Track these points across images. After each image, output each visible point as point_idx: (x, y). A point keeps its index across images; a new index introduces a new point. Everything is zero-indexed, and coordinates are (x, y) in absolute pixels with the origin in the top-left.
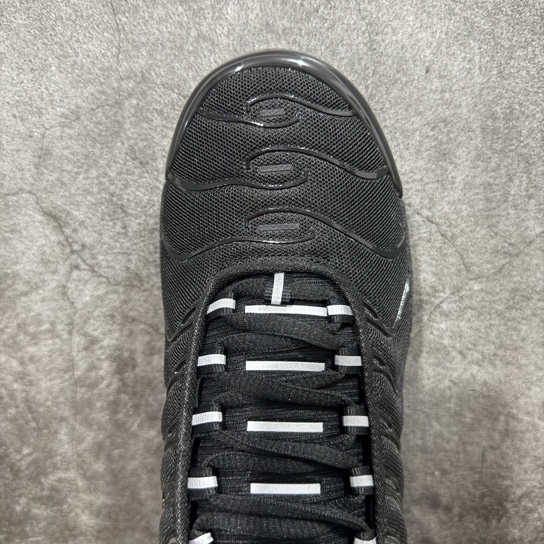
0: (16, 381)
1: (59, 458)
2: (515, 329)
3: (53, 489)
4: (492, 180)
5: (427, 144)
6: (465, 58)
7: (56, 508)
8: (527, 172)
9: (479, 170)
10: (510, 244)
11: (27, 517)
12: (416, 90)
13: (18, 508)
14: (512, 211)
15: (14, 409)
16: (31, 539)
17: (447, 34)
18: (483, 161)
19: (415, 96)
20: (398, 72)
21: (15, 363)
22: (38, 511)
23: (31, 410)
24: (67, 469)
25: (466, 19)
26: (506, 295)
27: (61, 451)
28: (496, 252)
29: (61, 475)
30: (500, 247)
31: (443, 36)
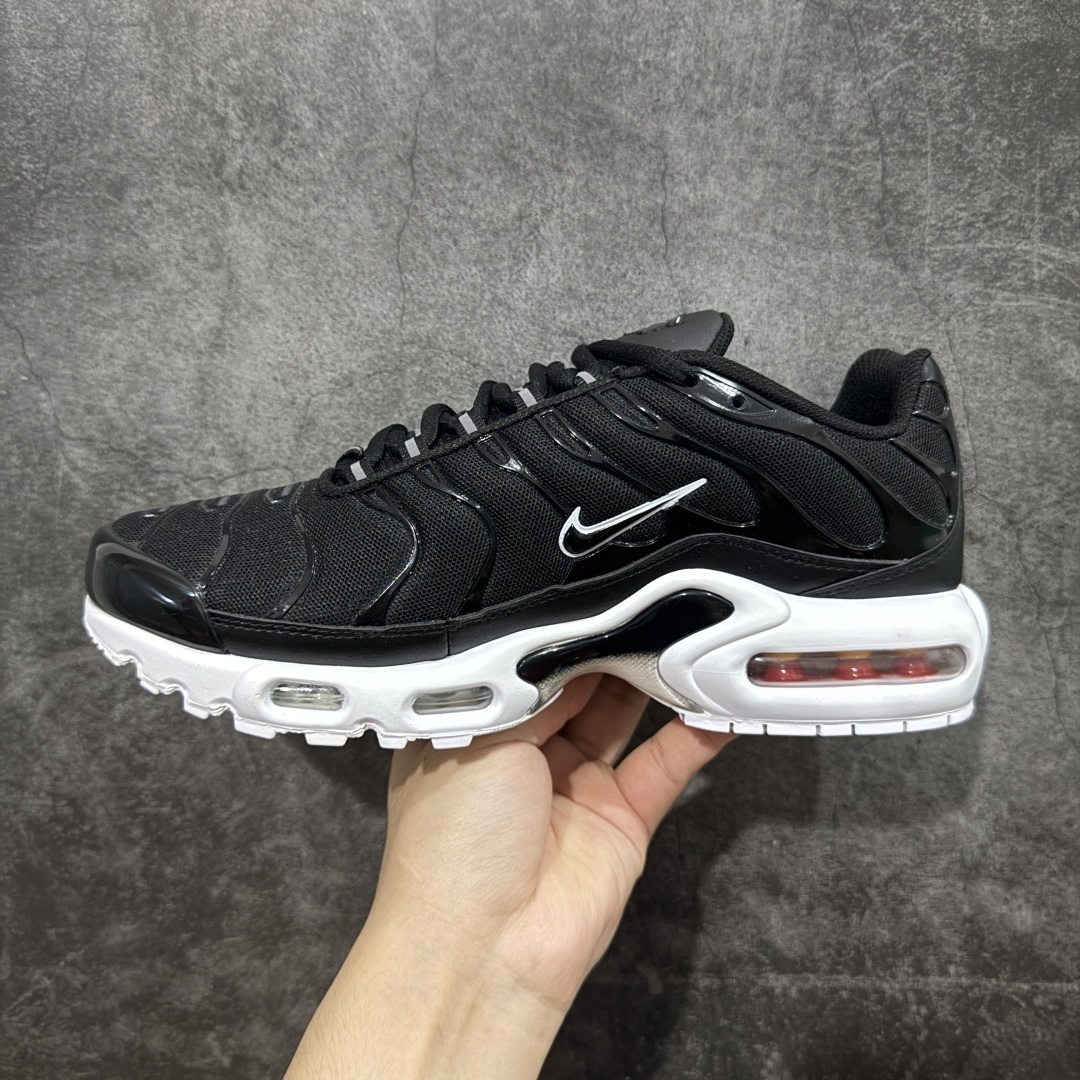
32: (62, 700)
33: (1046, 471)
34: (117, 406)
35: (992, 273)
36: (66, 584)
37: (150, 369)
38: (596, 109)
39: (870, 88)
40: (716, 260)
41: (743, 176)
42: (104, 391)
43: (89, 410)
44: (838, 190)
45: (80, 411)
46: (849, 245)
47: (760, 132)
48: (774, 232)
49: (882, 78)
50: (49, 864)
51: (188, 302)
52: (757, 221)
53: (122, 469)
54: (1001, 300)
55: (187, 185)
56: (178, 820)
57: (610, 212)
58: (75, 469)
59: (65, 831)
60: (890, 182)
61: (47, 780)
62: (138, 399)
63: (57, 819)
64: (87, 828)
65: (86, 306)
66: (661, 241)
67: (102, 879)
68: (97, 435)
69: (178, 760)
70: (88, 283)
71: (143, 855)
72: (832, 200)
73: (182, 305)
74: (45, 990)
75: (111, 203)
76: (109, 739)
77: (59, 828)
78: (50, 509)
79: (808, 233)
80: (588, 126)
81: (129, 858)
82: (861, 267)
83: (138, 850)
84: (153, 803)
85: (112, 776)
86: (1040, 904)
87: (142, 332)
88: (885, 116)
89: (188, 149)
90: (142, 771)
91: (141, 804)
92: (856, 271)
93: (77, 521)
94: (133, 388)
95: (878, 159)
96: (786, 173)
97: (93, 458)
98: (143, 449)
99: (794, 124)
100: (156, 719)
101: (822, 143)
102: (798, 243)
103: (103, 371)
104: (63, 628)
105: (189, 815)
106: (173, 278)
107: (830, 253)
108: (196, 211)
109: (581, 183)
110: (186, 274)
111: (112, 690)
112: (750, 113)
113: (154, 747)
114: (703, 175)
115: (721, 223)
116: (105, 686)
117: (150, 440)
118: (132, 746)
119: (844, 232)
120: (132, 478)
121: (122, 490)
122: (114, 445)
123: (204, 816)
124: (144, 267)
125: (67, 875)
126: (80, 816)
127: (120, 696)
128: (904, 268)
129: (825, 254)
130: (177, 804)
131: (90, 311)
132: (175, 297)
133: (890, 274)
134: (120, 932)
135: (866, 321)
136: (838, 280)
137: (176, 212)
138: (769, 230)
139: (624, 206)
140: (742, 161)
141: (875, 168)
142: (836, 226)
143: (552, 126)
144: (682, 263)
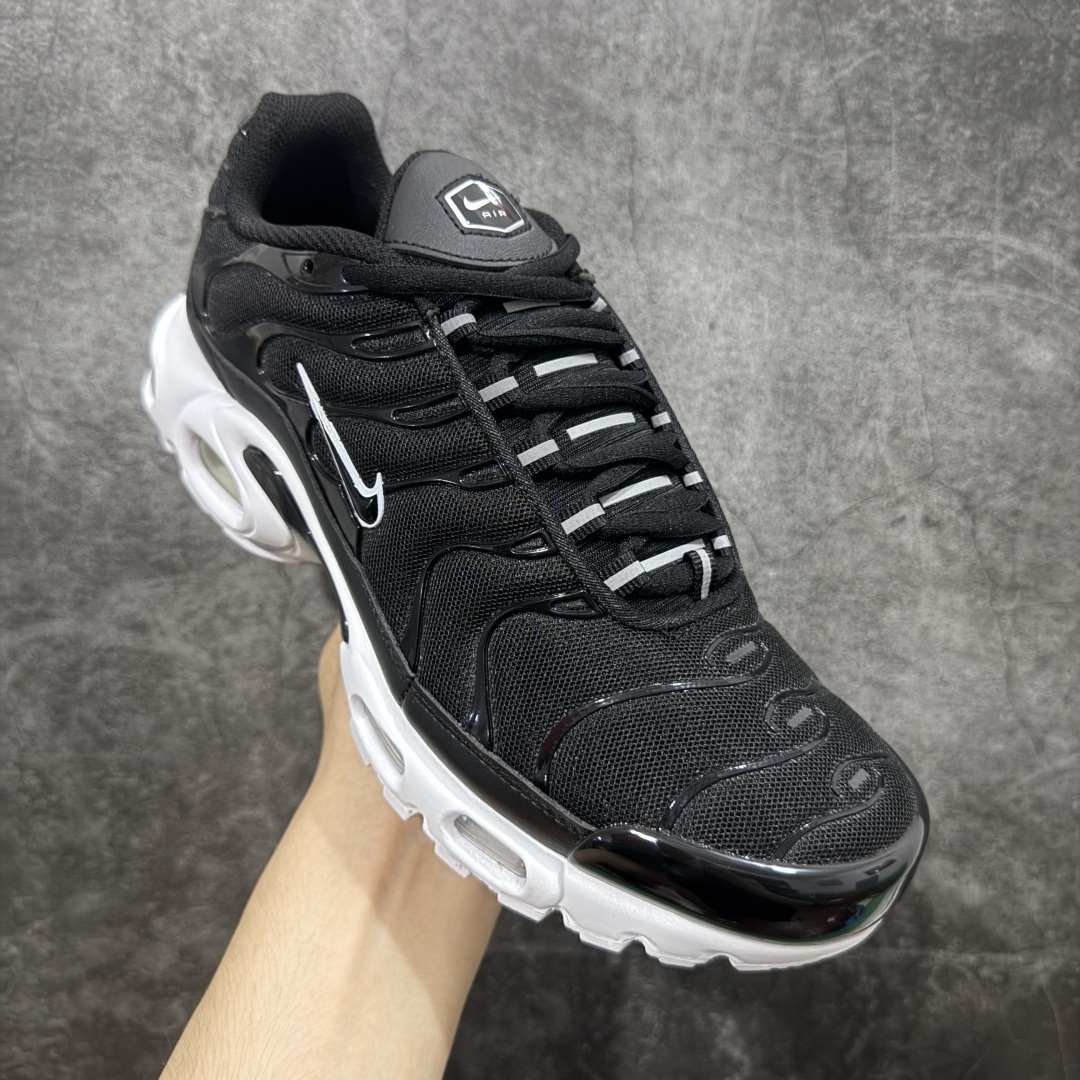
0: (203, 680)
1: (246, 787)
2: (820, 627)
3: (234, 834)
4: (785, 449)
5: (712, 406)
6: (752, 314)
7: (233, 862)
8: (827, 440)
9: (770, 438)
10: (811, 524)
11: (192, 876)
12: (698, 348)
13: (181, 863)
14: (810, 486)
15: (195, 718)
16: (193, 909)
17: (733, 287)
18: (774, 428)
19: (697, 354)
20: (679, 327)
21: (205, 658)
22: (209, 867)
23: (217, 721)
24: (255, 805)
25: (754, 272)
26: (807, 584)
27: (252, 777)
28: (793, 532)
29: (247, 813)
30: (797, 526)
31: (729, 289)
32: (29, 672)
33: (1002, 458)
34: (85, 380)
35: (953, 262)
36: (32, 557)
37: (118, 343)
38: (566, 91)
39: (837, 76)
40: (683, 244)
41: (710, 160)
42: (72, 365)
43: (56, 383)
44: (804, 177)
45: (47, 384)
46: (814, 232)
47: (728, 117)
48: (740, 217)
49: (849, 67)
50: (15, 833)
51: (156, 278)
52: (724, 207)
53: (90, 443)
54: (962, 289)
55: (156, 159)
56: (144, 792)
57: (578, 195)
58: (43, 442)
59: (33, 799)
60: (856, 170)
61: (14, 752)
62: (105, 373)
63: (24, 790)
64: (53, 798)
65: (54, 280)
66: (629, 225)
67: (68, 850)
68: (66, 409)
69: (144, 732)
70: (56, 256)
71: (111, 826)
72: (797, 187)
73: (149, 281)
74: (13, 958)
75: (79, 176)
76: (76, 711)
77: (26, 799)
78: (17, 483)
79: (774, 219)
80: (558, 107)
81: (96, 829)
82: (825, 254)
83: (105, 820)
84: (121, 774)
85: (79, 748)
86: (988, 879)
87: (111, 306)
88: (851, 104)
89: (157, 123)
90: (108, 743)
91: (107, 775)
92: (820, 257)
93: (45, 495)
94: (101, 362)
95: (843, 149)
96: (753, 160)
97: (61, 431)
98: (111, 423)
99: (762, 111)
100: (123, 692)
101: (788, 130)
102: (764, 229)
103: (70, 345)
104: (30, 601)
105: (156, 787)
106: (141, 252)
107: (794, 240)
108: (165, 186)
109: (550, 165)
110: (154, 249)
111: (79, 663)
112: (719, 98)
113: (121, 718)
114: (671, 157)
115: (689, 207)
116: (72, 657)
117: (117, 415)
118: (99, 717)
119: (810, 218)
120: (100, 452)
121: (89, 462)
122: (82, 419)
123: (170, 788)
124: (113, 242)
125: (35, 845)
126: (47, 787)
127: (86, 667)
128: (868, 255)
129: (790, 241)
130: (144, 776)
131: (57, 284)
132: (144, 272)
133: (853, 262)
134: (87, 901)
135: (829, 308)
136: (802, 267)
137: (144, 186)
138: (735, 216)
139: (592, 189)
140: (710, 146)
141: (840, 156)
142: (801, 214)
143: (522, 106)
144: (649, 245)
